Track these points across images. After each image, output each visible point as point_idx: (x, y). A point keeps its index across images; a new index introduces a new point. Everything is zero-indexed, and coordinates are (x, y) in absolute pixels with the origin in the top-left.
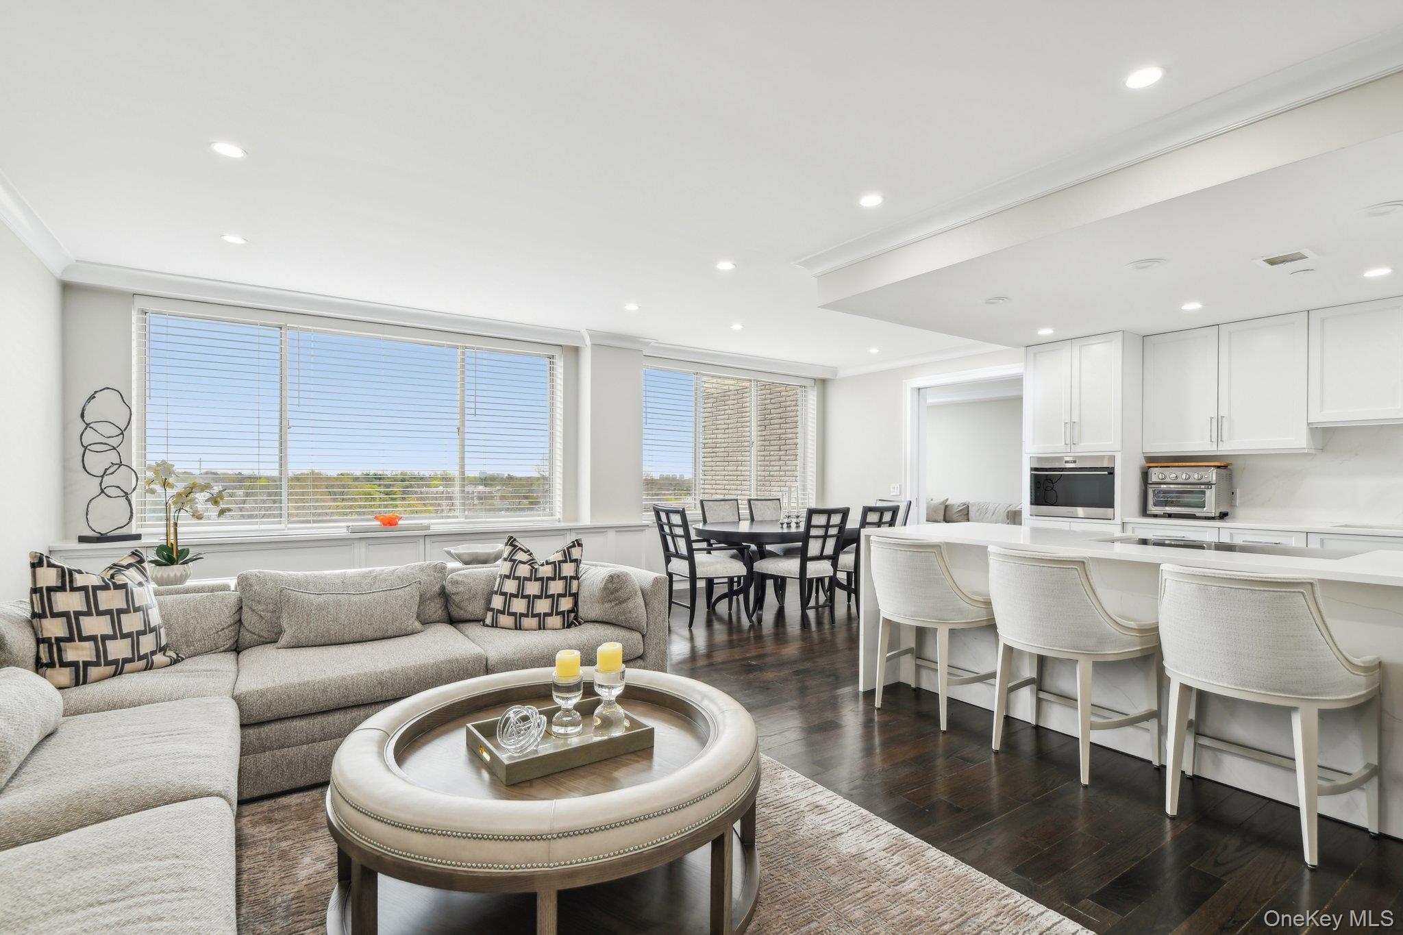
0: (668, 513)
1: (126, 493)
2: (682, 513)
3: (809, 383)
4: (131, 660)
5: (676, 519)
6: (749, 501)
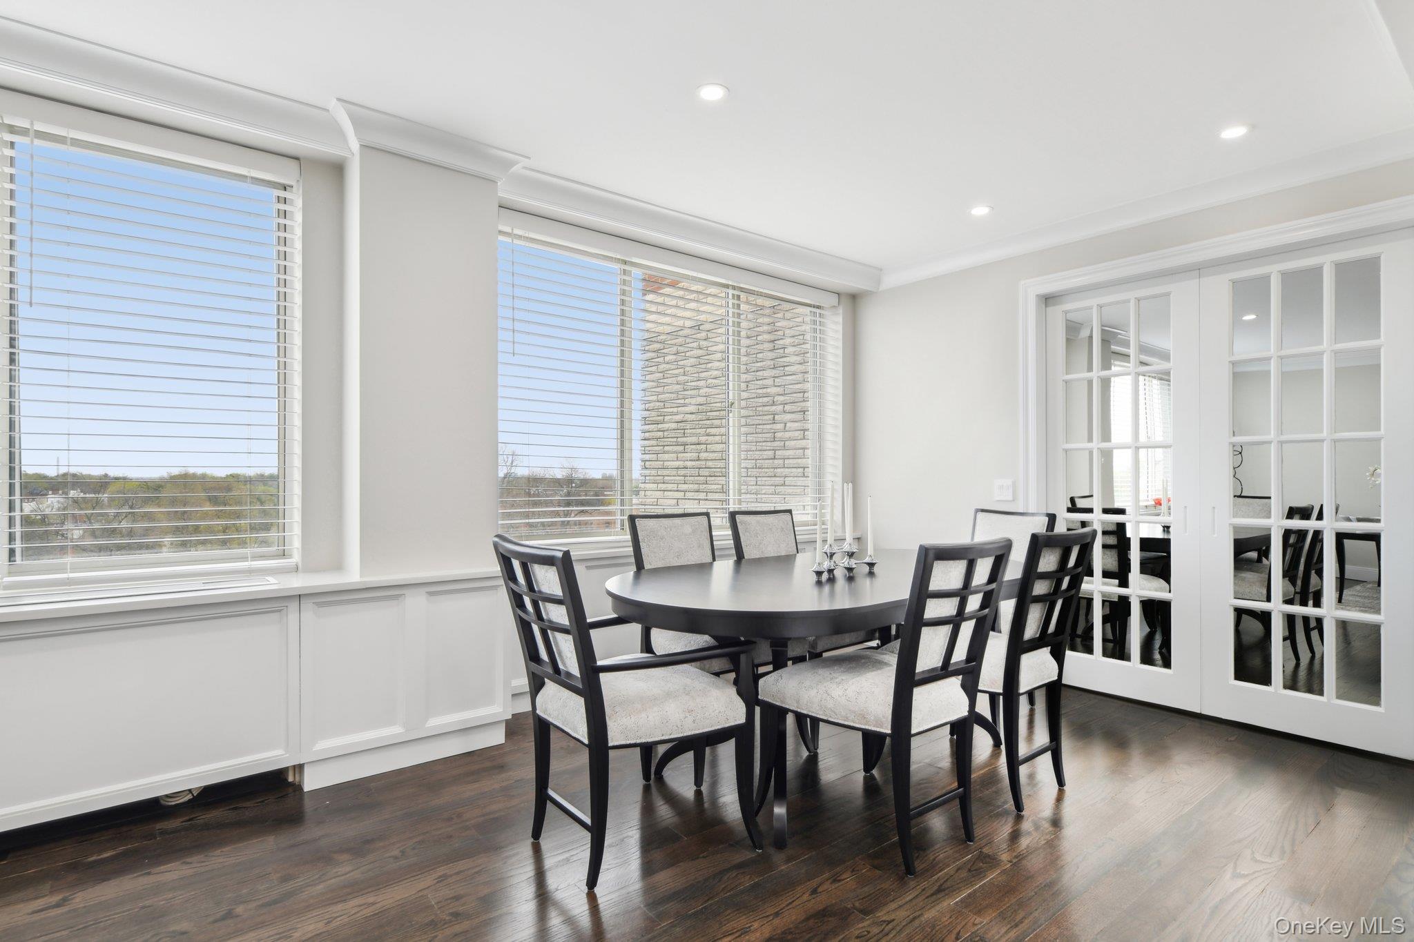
0: (528, 561)
2: (565, 565)
3: (829, 300)
5: (548, 580)
6: (733, 516)
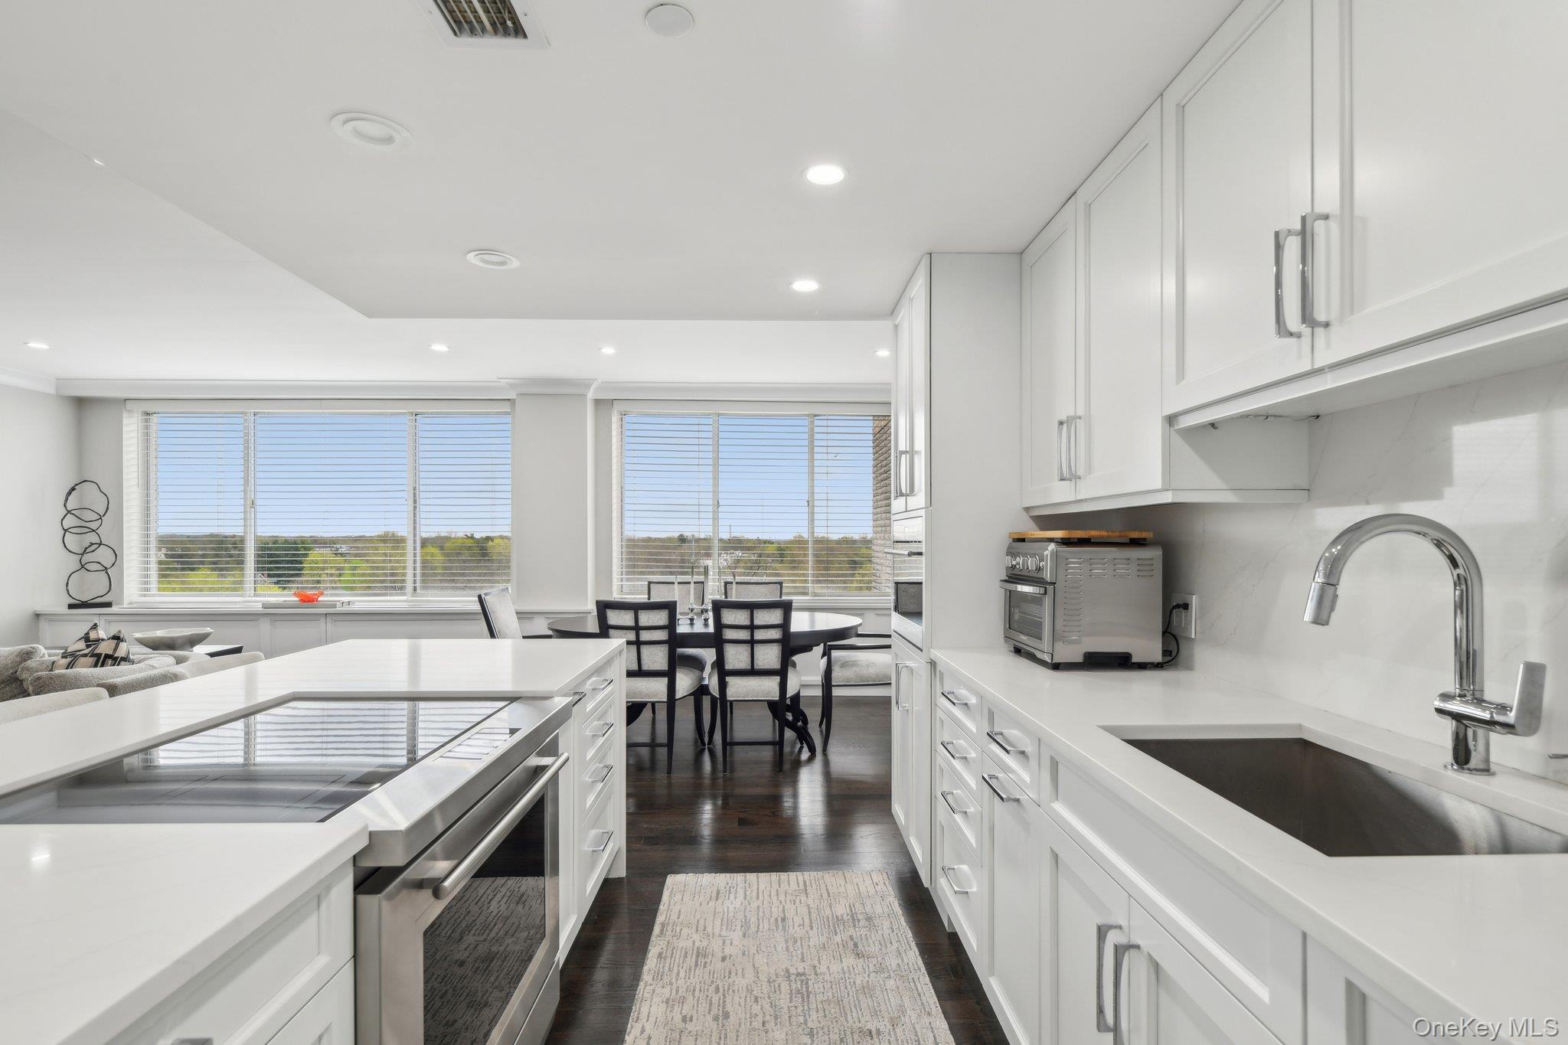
1: (106, 568)
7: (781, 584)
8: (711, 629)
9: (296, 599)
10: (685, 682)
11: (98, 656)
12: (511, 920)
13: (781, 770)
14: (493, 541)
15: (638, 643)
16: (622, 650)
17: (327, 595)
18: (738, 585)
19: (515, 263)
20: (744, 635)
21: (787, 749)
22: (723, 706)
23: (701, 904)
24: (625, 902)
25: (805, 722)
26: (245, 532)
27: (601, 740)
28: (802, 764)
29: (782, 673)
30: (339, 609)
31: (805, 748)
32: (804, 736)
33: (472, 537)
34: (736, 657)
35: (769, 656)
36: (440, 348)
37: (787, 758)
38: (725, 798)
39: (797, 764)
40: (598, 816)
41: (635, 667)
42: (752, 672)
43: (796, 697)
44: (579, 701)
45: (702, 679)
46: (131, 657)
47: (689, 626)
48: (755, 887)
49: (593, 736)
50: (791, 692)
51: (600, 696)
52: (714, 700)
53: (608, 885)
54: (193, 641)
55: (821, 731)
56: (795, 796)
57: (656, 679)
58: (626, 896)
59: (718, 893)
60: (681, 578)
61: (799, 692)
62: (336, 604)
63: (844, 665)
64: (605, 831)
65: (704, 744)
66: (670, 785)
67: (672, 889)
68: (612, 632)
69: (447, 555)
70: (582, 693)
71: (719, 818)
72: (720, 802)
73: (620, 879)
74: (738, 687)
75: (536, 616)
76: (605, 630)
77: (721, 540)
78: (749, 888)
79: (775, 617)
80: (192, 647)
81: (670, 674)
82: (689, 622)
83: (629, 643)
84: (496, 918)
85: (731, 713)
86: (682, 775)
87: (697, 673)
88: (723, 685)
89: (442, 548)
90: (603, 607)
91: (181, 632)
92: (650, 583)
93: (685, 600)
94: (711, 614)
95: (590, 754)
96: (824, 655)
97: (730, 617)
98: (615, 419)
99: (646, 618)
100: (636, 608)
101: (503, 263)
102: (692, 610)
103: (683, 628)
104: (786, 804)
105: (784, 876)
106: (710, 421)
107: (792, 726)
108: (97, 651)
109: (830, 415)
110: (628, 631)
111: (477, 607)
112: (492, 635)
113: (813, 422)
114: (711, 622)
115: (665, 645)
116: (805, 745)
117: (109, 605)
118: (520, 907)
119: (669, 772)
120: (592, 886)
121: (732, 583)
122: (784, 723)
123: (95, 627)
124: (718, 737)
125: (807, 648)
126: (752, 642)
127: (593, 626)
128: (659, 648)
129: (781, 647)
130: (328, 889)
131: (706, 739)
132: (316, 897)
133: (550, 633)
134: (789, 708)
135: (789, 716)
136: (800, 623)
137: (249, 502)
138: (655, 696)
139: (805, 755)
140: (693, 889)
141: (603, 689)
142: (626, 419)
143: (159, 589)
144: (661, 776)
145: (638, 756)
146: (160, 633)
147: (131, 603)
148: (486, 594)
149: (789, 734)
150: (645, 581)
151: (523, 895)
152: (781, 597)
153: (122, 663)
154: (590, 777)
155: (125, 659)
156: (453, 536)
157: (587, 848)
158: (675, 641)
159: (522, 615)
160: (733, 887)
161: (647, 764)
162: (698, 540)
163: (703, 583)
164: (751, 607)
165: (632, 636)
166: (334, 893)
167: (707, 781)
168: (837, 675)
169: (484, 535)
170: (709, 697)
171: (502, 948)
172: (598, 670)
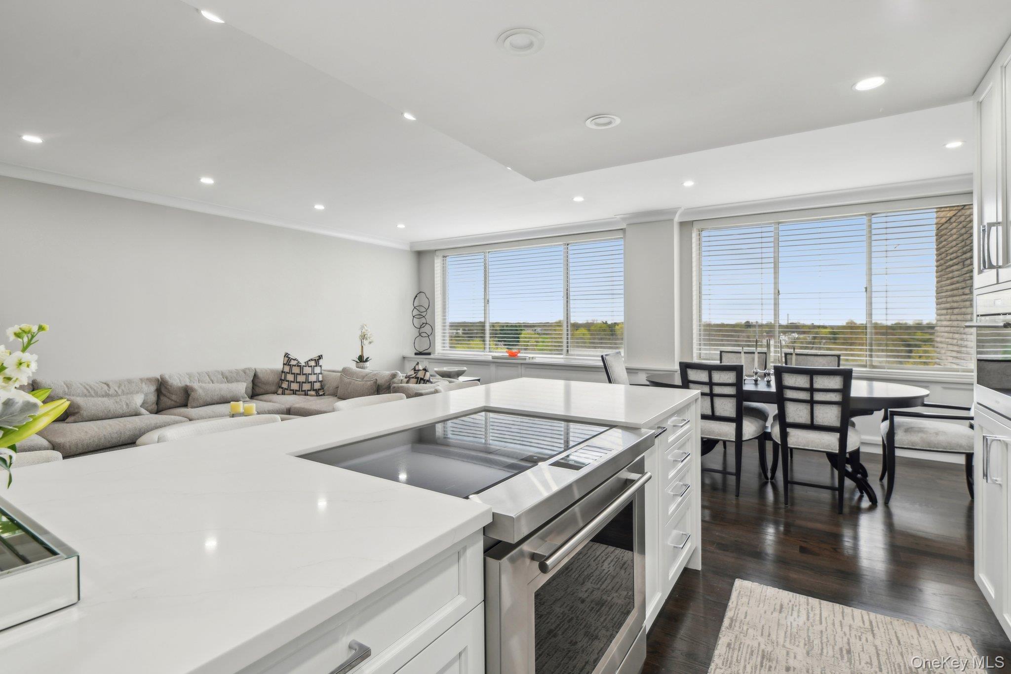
1: (429, 336)
4: (299, 391)
7: (839, 356)
8: (773, 389)
9: (508, 354)
10: (750, 428)
11: (418, 378)
12: (616, 580)
13: (841, 512)
14: (618, 325)
15: (712, 395)
16: (698, 398)
17: (522, 353)
18: (798, 357)
19: (618, 121)
20: (804, 396)
21: (846, 495)
22: (785, 451)
23: (765, 612)
24: (701, 591)
25: (865, 474)
26: (485, 320)
27: (681, 465)
28: (862, 511)
29: (842, 431)
30: (527, 361)
31: (866, 498)
32: (864, 487)
33: (606, 323)
34: (796, 413)
35: (829, 415)
36: (578, 199)
37: (846, 503)
38: (787, 526)
39: (857, 511)
40: (680, 519)
41: (709, 412)
42: (812, 426)
43: (856, 453)
44: (660, 434)
45: (766, 427)
46: (431, 380)
47: (753, 385)
48: (818, 612)
49: (674, 461)
50: (851, 447)
51: (680, 432)
52: (775, 445)
53: (687, 573)
54: (459, 374)
55: (882, 486)
56: (856, 538)
57: (726, 423)
58: (701, 587)
59: (782, 606)
60: (746, 349)
61: (859, 449)
62: (526, 359)
63: (909, 430)
64: (684, 533)
65: (766, 478)
66: (738, 506)
67: (740, 592)
68: (691, 385)
69: (592, 335)
70: (664, 428)
71: (781, 541)
72: (782, 528)
73: (696, 571)
74: (797, 438)
75: (640, 372)
76: (686, 384)
77: (781, 326)
78: (812, 610)
79: (835, 382)
80: (458, 377)
81: (738, 422)
82: (754, 382)
83: (703, 394)
84: (607, 575)
85: (792, 457)
86: (748, 501)
87: (761, 422)
88: (784, 435)
89: (589, 330)
90: (685, 367)
91: (454, 369)
92: (721, 352)
93: (751, 367)
94: (773, 378)
95: (671, 474)
96: (885, 419)
97: (790, 380)
98: (694, 235)
99: (718, 377)
100: (710, 369)
101: (610, 123)
102: (756, 373)
103: (748, 386)
104: (847, 544)
105: (848, 610)
106: (772, 229)
107: (852, 476)
108: (417, 376)
109: (888, 212)
110: (704, 386)
111: (601, 364)
112: (610, 381)
113: (870, 221)
114: (773, 383)
115: (733, 398)
116: (865, 495)
117: (429, 354)
118: (623, 572)
119: (737, 495)
120: (674, 573)
121: (791, 354)
122: (843, 474)
123: (418, 364)
124: (779, 474)
125: (869, 412)
126: (812, 402)
127: (678, 381)
128: (730, 400)
129: (840, 409)
130: (465, 549)
131: (769, 475)
132: (458, 552)
133: (648, 383)
134: (848, 461)
135: (849, 468)
136: (859, 389)
137: (486, 301)
138: (726, 435)
139: (866, 503)
140: (758, 597)
141: (682, 426)
142: (704, 233)
143: (451, 347)
144: (731, 497)
145: (713, 478)
146: (446, 369)
147: (438, 354)
148: (606, 355)
149: (849, 483)
150: (717, 351)
151: (625, 563)
152: (839, 366)
153: (427, 383)
154: (672, 491)
155: (429, 381)
156: (595, 322)
157: (670, 543)
158: (741, 396)
159: (630, 371)
160: (796, 606)
161: (720, 485)
162: (761, 326)
163: (765, 353)
164: (812, 373)
165: (706, 389)
166: (469, 552)
167: (770, 509)
168: (900, 437)
169: (613, 322)
170: (772, 442)
171: (609, 599)
172: (679, 411)
